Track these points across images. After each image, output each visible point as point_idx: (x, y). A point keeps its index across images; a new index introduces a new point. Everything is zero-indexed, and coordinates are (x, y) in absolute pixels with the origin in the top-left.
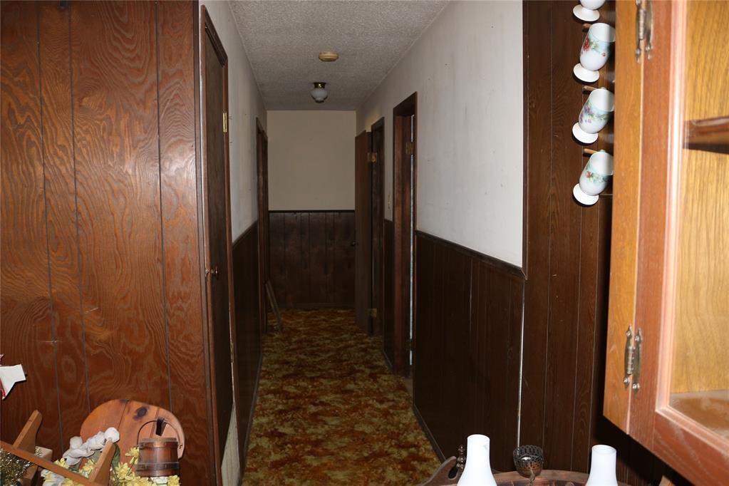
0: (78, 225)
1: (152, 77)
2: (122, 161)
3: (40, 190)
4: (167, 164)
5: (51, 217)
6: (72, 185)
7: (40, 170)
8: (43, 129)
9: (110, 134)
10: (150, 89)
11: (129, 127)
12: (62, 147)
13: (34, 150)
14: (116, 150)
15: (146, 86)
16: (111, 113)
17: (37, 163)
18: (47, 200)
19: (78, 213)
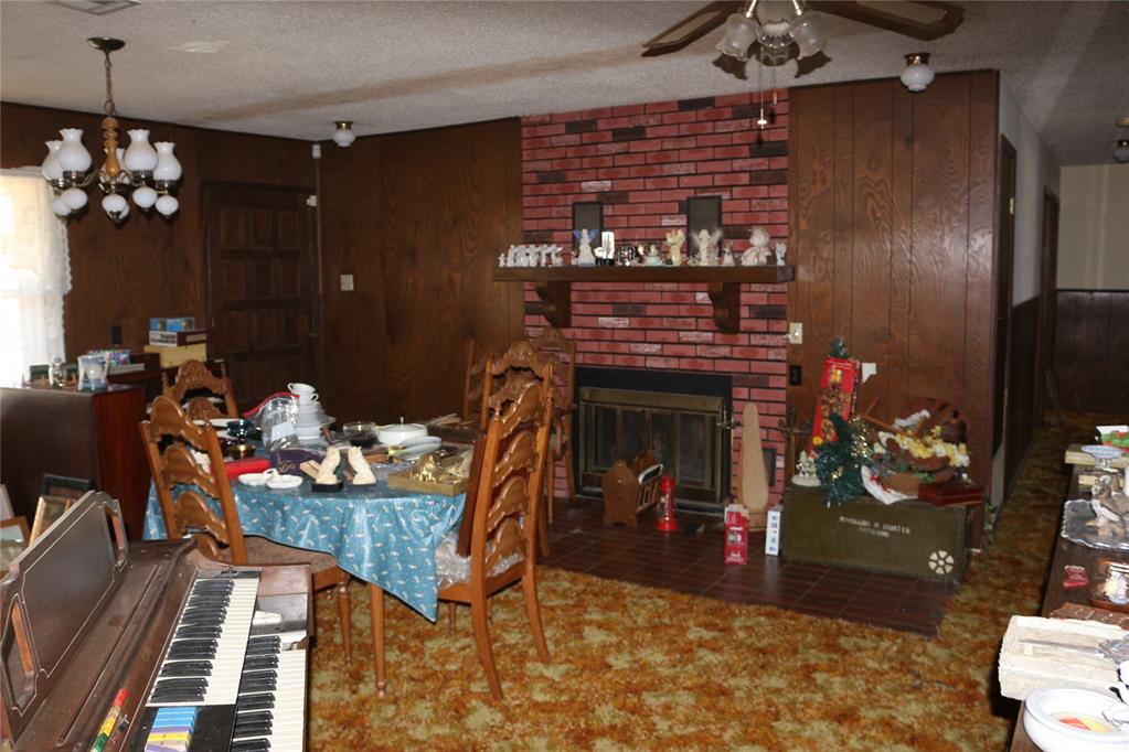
0: (911, 281)
1: (965, 184)
2: (942, 241)
3: (888, 259)
4: (972, 243)
5: (894, 276)
6: (908, 256)
7: (889, 245)
8: (892, 220)
9: (935, 222)
10: (963, 194)
11: (949, 219)
12: (904, 232)
13: (886, 234)
14: (939, 234)
15: (962, 190)
16: (937, 210)
17: (887, 241)
18: (892, 266)
19: (911, 273)
